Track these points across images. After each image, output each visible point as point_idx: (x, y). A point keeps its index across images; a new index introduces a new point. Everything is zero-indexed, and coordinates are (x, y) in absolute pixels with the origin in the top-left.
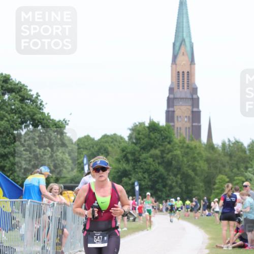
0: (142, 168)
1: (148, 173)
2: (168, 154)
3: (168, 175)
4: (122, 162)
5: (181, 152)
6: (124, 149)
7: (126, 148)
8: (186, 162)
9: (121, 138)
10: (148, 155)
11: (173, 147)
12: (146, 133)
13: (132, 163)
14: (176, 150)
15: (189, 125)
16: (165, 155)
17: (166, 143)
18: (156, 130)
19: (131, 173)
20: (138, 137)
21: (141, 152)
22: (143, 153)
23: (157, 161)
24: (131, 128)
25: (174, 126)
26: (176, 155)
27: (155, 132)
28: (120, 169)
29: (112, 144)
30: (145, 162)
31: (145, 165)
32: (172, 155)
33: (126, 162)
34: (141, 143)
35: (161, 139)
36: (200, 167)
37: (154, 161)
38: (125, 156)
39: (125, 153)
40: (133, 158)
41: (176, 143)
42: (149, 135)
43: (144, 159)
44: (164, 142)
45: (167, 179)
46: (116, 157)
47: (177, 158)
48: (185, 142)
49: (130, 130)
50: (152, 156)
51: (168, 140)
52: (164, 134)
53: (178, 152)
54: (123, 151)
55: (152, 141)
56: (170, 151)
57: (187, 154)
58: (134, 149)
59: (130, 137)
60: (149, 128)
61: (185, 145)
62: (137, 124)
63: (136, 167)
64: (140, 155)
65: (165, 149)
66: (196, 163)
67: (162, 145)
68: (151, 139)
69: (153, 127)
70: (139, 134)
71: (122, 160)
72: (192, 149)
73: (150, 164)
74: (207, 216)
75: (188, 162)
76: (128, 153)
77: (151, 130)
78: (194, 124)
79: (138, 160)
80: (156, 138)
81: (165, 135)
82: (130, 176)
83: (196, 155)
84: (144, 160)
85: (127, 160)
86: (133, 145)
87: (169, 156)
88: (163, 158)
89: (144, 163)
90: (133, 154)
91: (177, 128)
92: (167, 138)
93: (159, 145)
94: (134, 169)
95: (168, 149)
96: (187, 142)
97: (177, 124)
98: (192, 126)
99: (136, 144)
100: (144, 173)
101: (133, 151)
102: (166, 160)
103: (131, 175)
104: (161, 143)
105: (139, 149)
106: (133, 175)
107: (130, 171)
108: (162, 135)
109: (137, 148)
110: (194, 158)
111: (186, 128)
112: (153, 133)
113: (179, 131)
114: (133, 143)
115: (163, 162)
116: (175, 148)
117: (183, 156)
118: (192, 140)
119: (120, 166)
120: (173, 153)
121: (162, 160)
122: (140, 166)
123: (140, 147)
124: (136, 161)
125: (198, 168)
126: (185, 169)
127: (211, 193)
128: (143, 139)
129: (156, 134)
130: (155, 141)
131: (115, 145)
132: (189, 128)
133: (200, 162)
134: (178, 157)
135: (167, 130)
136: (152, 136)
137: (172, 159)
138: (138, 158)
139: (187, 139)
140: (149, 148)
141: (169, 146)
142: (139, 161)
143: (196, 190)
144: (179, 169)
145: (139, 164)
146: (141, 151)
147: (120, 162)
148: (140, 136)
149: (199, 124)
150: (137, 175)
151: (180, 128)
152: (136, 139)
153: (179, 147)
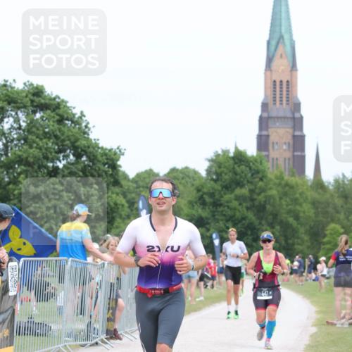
0: (225, 215)
1: (232, 221)
2: (259, 194)
3: (260, 223)
4: (196, 207)
5: (278, 191)
6: (200, 187)
7: (202, 186)
8: (285, 207)
9: (196, 172)
10: (232, 196)
11: (266, 186)
12: (229, 165)
13: (211, 207)
14: (270, 189)
15: (288, 155)
16: (255, 197)
17: (257, 180)
18: (243, 161)
19: (210, 221)
20: (219, 171)
21: (222, 192)
22: (225, 194)
23: (244, 204)
24: (210, 158)
25: (268, 156)
26: (270, 197)
27: (242, 165)
28: (194, 215)
29: (183, 181)
30: (228, 207)
31: (229, 210)
32: (266, 197)
33: (202, 206)
34: (223, 180)
35: (250, 175)
36: (304, 212)
37: (240, 204)
38: (201, 198)
39: (201, 193)
40: (211, 200)
41: (271, 180)
42: (234, 168)
43: (227, 202)
44: (255, 178)
45: (258, 230)
46: (189, 199)
47: (272, 201)
48: (283, 179)
49: (209, 161)
50: (237, 198)
51: (260, 175)
52: (253, 167)
53: (274, 192)
54: (199, 190)
55: (238, 177)
56: (263, 190)
57: (285, 194)
58: (213, 188)
59: (209, 171)
60: (233, 158)
61: (283, 182)
62: (220, 152)
63: (216, 213)
64: (222, 197)
65: (256, 188)
66: (298, 208)
67: (251, 183)
68: (236, 174)
69: (240, 157)
70: (220, 167)
71: (196, 203)
72: (292, 187)
73: (235, 209)
74: (314, 280)
75: (287, 206)
76: (204, 193)
77: (237, 161)
78: (296, 154)
79: (219, 203)
80: (243, 172)
81: (256, 169)
82: (208, 226)
83: (298, 195)
84: (226, 204)
85: (204, 204)
86: (212, 182)
87: (261, 198)
88: (252, 200)
89: (226, 208)
90: (212, 195)
91: (273, 159)
92: (258, 172)
93: (248, 182)
94: (214, 216)
95: (260, 188)
96: (286, 177)
97: (273, 154)
98: (294, 156)
99: (216, 181)
100: (227, 221)
101: (211, 191)
102: (256, 203)
103: (208, 223)
104: (250, 180)
105: (220, 188)
106: (212, 224)
107: (207, 218)
108: (250, 168)
109: (218, 187)
110: (296, 199)
111: (285, 159)
112: (239, 166)
113: (275, 163)
114: (212, 179)
115: (254, 206)
116: (269, 186)
117: (281, 198)
118: (293, 175)
119: (194, 212)
120: (267, 194)
121: (251, 203)
122: (222, 211)
123: (221, 185)
124: (216, 204)
125: (301, 215)
126: (284, 216)
127: (319, 249)
128: (226, 174)
129: (243, 167)
130: (241, 177)
131: (187, 182)
132: (289, 159)
133: (304, 205)
134: (274, 199)
135: (259, 161)
136: (238, 170)
137: (265, 202)
138: (220, 200)
139: (287, 173)
140: (234, 186)
141: (261, 183)
142: (221, 205)
143: (298, 244)
144: (275, 216)
145: (220, 209)
146: (222, 190)
147: (193, 206)
148: (222, 169)
149: (303, 154)
150: (217, 224)
151: (277, 159)
152: (217, 174)
153: (275, 184)
